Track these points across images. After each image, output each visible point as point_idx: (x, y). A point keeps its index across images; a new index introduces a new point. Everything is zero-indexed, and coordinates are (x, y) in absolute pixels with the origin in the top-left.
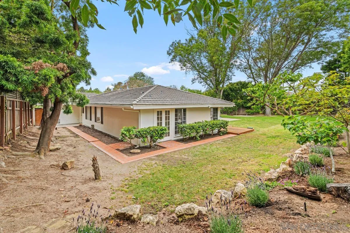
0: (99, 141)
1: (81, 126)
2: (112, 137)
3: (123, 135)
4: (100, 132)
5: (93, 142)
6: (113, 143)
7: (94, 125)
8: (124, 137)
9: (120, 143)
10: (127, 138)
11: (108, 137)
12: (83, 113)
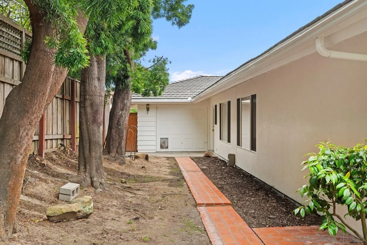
0: (230, 208)
1: (208, 156)
2: (280, 197)
3: (321, 193)
4: (247, 176)
5: (208, 205)
6: (278, 225)
7: (234, 155)
8: (323, 203)
9: (307, 228)
10: (341, 210)
11: (267, 194)
12: (216, 123)
